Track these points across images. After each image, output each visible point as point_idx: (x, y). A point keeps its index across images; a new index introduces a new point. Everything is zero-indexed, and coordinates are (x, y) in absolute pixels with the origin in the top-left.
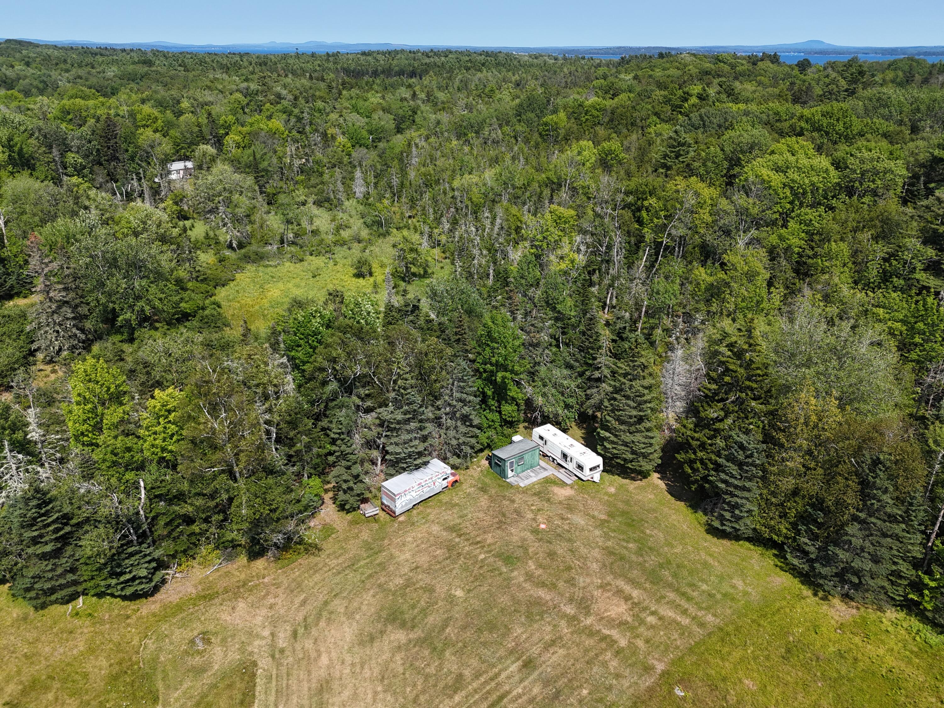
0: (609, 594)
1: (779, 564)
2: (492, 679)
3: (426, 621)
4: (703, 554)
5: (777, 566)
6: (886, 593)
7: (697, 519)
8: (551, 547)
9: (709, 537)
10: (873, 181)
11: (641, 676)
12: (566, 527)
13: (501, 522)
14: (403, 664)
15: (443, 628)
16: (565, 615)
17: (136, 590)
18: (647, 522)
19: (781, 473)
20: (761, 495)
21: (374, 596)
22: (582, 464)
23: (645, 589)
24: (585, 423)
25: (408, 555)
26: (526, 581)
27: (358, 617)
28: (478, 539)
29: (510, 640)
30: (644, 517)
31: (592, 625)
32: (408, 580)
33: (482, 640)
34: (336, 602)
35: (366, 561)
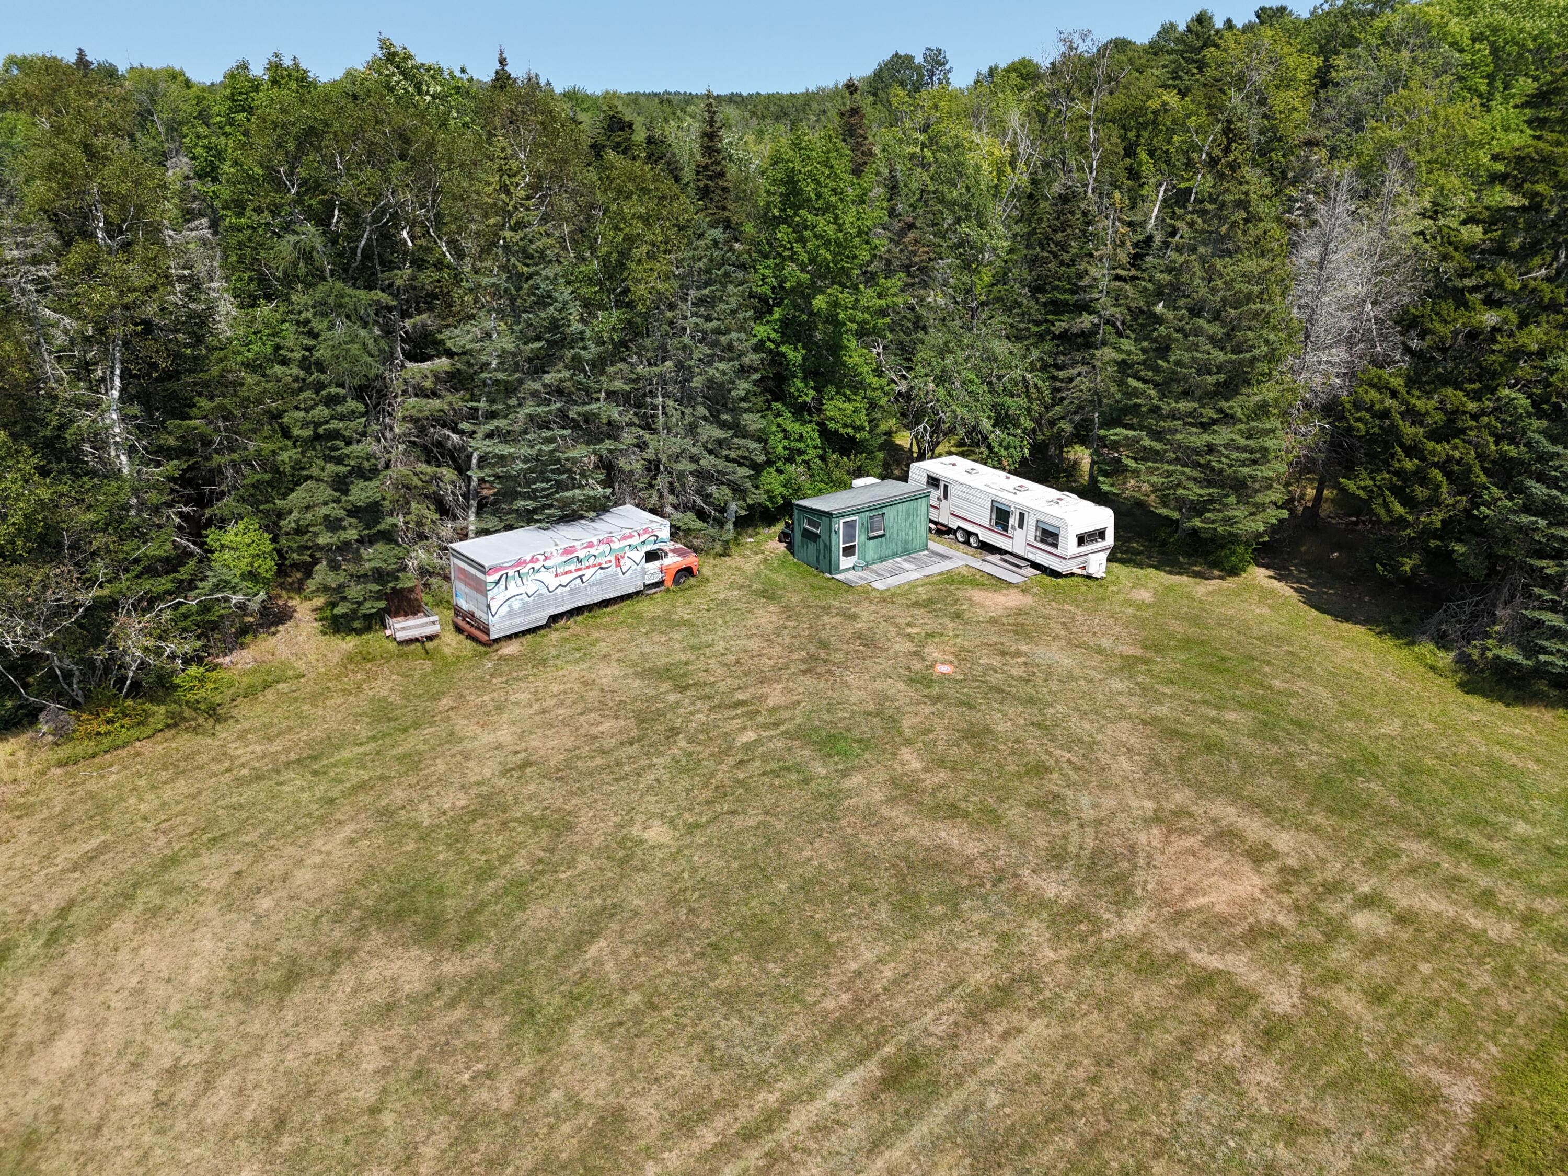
0: (1190, 842)
2: (749, 1135)
3: (519, 917)
4: (1474, 737)
7: (1420, 659)
8: (975, 716)
9: (1476, 701)
11: (1391, 1131)
12: (1017, 672)
13: (813, 658)
14: (384, 1072)
15: (578, 944)
16: (1037, 904)
18: (1269, 663)
21: (352, 841)
22: (1052, 528)
23: (1315, 830)
26: (892, 801)
27: (265, 903)
28: (740, 696)
29: (832, 983)
30: (1256, 653)
31: (1145, 936)
32: (490, 796)
33: (723, 982)
34: (210, 858)
35: (361, 750)
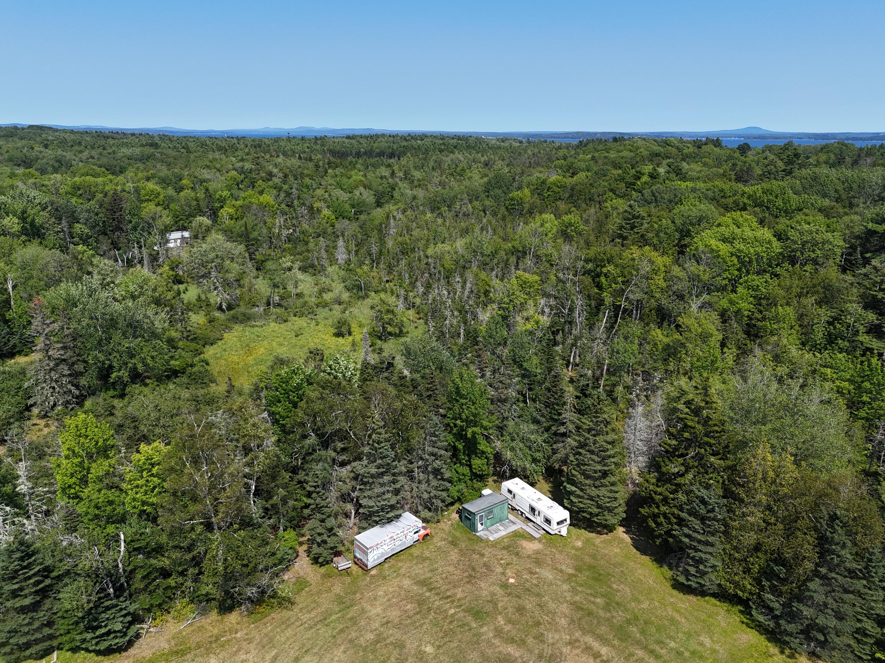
0: (578, 651)
1: (745, 620)
4: (669, 609)
5: (743, 622)
6: (852, 652)
7: (662, 573)
8: (520, 602)
9: (675, 592)
10: (813, 251)
12: (535, 582)
13: (470, 576)
17: (111, 645)
18: (614, 577)
19: (742, 528)
20: (724, 550)
22: (549, 517)
23: (613, 646)
24: (552, 476)
25: (379, 610)
26: (495, 636)
28: (449, 594)
30: (611, 571)
32: (380, 635)
34: (307, 658)
35: (337, 616)
